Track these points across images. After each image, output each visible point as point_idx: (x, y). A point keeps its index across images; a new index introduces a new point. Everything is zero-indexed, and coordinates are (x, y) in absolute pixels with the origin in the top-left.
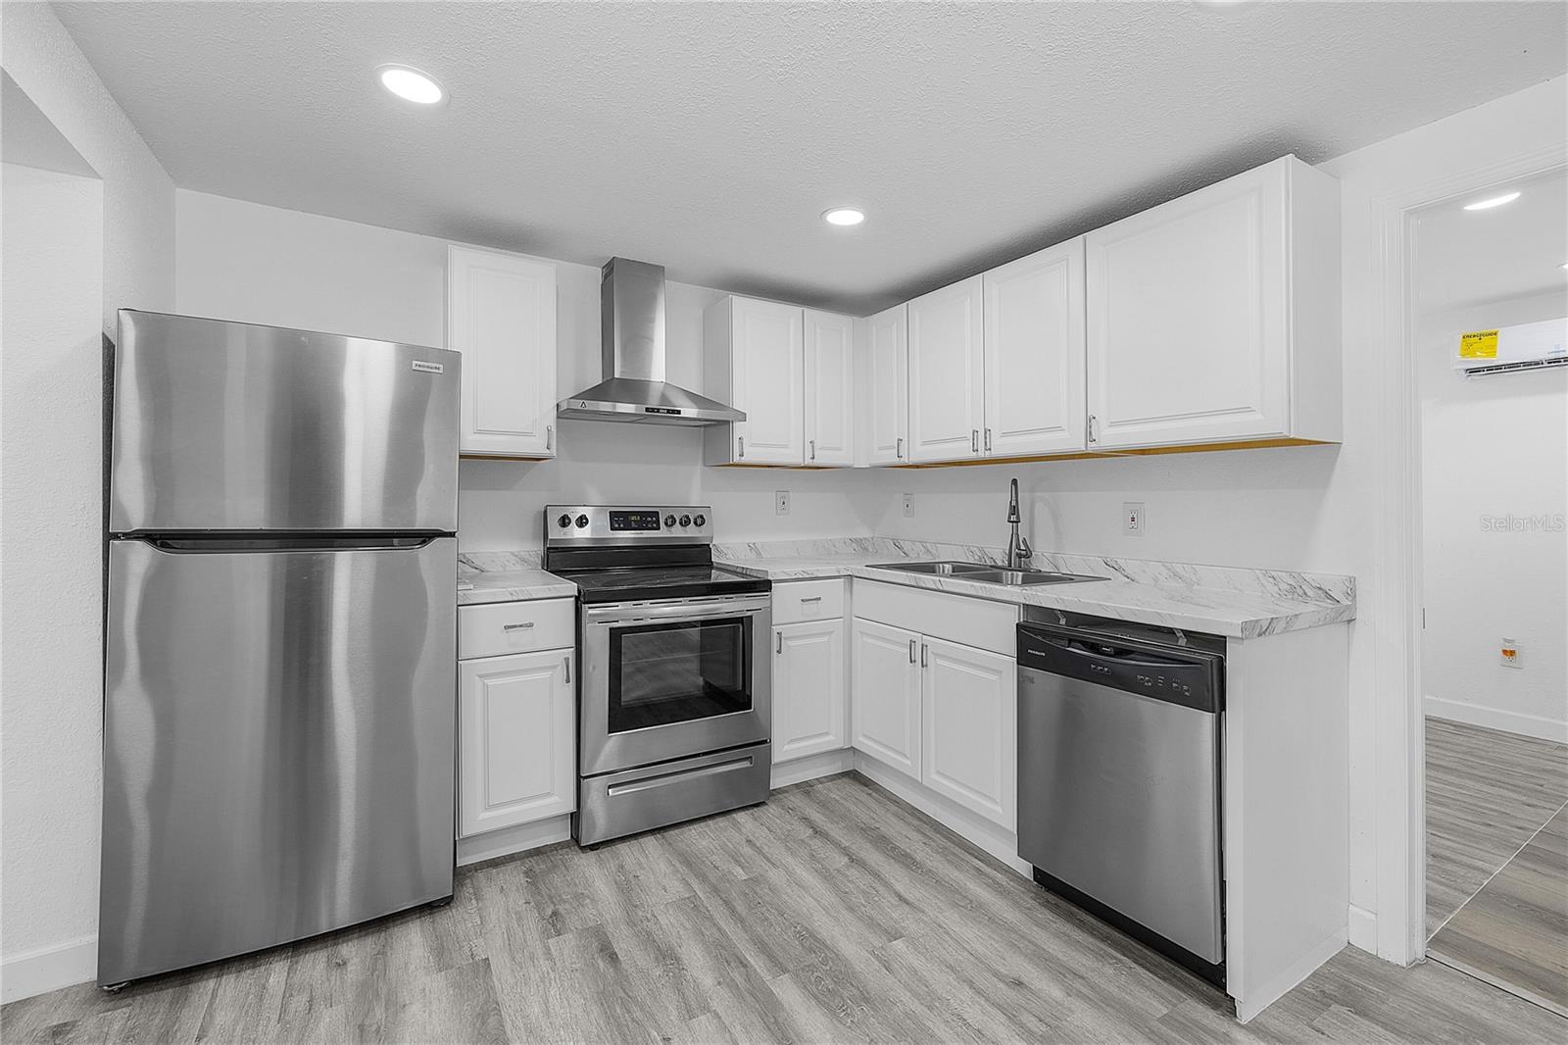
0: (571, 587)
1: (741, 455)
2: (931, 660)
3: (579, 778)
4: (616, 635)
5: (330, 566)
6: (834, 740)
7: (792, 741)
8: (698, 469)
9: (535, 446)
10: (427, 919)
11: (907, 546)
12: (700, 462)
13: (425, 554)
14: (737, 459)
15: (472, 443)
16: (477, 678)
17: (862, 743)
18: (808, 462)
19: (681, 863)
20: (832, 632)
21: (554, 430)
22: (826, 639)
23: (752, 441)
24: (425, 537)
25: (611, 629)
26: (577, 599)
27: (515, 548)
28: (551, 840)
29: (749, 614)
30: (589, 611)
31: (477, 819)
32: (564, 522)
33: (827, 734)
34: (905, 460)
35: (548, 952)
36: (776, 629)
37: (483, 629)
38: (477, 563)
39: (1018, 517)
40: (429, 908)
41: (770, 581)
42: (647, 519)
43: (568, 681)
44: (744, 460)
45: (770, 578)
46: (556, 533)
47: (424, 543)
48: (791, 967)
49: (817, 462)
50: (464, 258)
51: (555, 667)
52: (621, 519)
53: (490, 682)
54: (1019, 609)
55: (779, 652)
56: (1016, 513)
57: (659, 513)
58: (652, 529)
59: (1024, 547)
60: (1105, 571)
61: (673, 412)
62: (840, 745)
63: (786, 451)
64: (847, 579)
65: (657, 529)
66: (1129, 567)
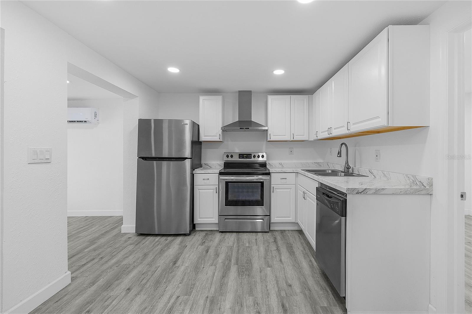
1: (270, 139)
2: (307, 198)
3: (219, 215)
7: (277, 217)
8: (265, 142)
9: (217, 139)
11: (329, 165)
12: (265, 140)
15: (204, 138)
16: (198, 190)
18: (292, 139)
19: (237, 240)
20: (291, 188)
21: (221, 134)
22: (289, 190)
23: (274, 135)
24: (185, 159)
25: (226, 182)
26: (220, 174)
27: (219, 162)
28: (215, 229)
29: (263, 181)
31: (197, 220)
32: (227, 156)
33: (289, 217)
34: (318, 138)
35: (198, 247)
36: (272, 186)
38: (210, 165)
41: (270, 173)
42: (248, 156)
43: (216, 193)
46: (226, 159)
48: (239, 264)
49: (295, 139)
50: (202, 98)
51: (214, 189)
52: (241, 156)
53: (200, 191)
54: (319, 183)
55: (273, 192)
56: (340, 154)
57: (251, 154)
58: (250, 158)
59: (348, 165)
60: (368, 174)
61: (247, 128)
62: (294, 221)
63: (285, 137)
64: (297, 174)
65: (251, 158)
66: (375, 172)
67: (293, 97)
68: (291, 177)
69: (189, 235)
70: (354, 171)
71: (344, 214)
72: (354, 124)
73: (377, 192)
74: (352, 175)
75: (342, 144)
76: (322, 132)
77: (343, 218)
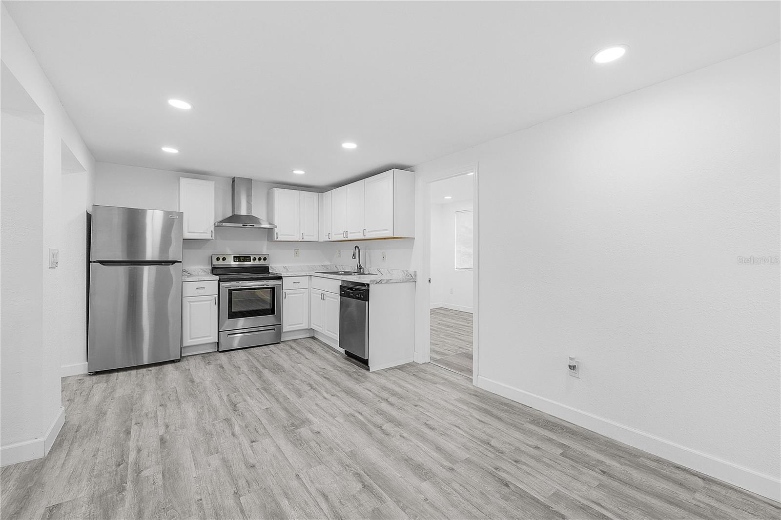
0: (217, 278)
2: (326, 298)
3: (219, 331)
4: (230, 291)
5: (142, 270)
6: (305, 326)
7: (289, 325)
8: (266, 242)
9: (208, 236)
10: (173, 364)
11: (338, 267)
12: (266, 240)
13: (171, 267)
14: (276, 239)
15: (187, 235)
16: (188, 303)
17: (313, 327)
18: (301, 240)
20: (304, 293)
21: (213, 231)
22: (302, 295)
23: (281, 234)
24: (173, 262)
25: (229, 289)
26: (219, 281)
27: (203, 268)
29: (274, 286)
30: (222, 284)
31: (187, 342)
32: (218, 259)
33: (302, 324)
34: (331, 240)
35: (206, 368)
36: (284, 291)
37: (190, 289)
38: (188, 271)
39: (355, 257)
40: (173, 362)
41: (282, 277)
42: (247, 258)
43: (216, 304)
44: (278, 240)
45: (282, 276)
46: (215, 263)
47: (172, 264)
49: (305, 240)
50: (184, 181)
51: (212, 300)
52: (237, 258)
53: (192, 304)
54: (341, 281)
55: (285, 298)
56: (354, 255)
57: (250, 257)
58: (248, 261)
59: (360, 266)
60: (377, 272)
61: (252, 226)
62: (307, 327)
63: (293, 237)
64: (310, 277)
65: (250, 261)
66: (382, 271)
67: (304, 194)
68: (304, 281)
69: (179, 361)
70: (365, 270)
71: (366, 299)
72: (369, 232)
73: (388, 282)
74: (363, 274)
75: (356, 247)
76: (335, 235)
77: (367, 302)
